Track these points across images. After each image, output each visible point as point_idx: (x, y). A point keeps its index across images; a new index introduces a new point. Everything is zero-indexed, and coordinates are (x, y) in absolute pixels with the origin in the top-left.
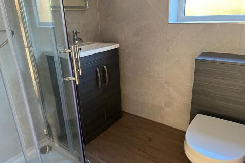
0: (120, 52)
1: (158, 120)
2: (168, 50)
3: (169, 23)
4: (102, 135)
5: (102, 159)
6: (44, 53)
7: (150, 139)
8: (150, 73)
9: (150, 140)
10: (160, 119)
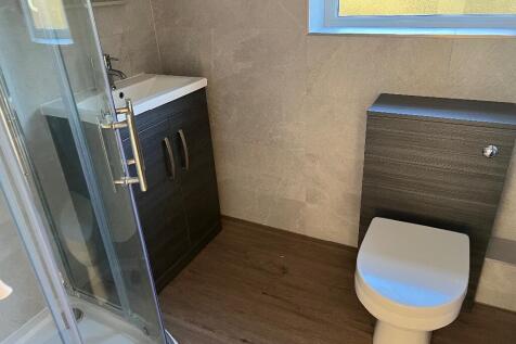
0: (210, 95)
1: (295, 228)
2: (309, 90)
3: (309, 34)
4: (186, 271)
5: (192, 322)
6: (38, 111)
7: (283, 268)
8: (274, 137)
9: (284, 270)
10: (298, 226)
